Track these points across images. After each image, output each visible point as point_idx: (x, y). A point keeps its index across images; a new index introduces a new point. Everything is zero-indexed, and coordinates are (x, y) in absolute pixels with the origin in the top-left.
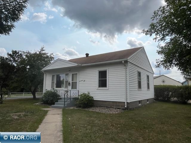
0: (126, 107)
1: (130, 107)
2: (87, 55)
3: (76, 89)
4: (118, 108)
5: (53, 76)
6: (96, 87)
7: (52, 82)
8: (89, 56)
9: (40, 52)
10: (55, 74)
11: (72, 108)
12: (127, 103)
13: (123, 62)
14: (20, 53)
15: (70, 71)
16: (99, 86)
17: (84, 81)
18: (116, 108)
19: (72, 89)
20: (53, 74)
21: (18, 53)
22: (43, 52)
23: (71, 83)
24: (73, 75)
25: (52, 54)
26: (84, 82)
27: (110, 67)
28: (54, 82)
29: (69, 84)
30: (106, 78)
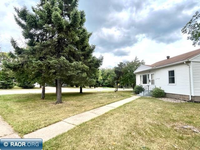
0: (190, 99)
3: (154, 84)
4: (184, 100)
5: (141, 76)
6: (167, 83)
9: (135, 61)
11: (149, 97)
12: (191, 96)
13: (185, 62)
14: (124, 63)
15: (150, 72)
16: (170, 83)
18: (182, 100)
19: (152, 84)
20: (141, 75)
21: (123, 63)
22: (137, 60)
23: (151, 80)
24: (152, 75)
26: (159, 80)
27: (177, 68)
28: (141, 80)
29: (150, 81)
30: (174, 76)
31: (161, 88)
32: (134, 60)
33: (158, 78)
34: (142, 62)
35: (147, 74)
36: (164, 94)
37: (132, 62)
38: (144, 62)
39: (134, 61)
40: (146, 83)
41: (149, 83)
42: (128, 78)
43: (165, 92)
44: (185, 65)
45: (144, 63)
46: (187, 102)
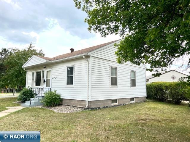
0: (87, 106)
1: (93, 107)
2: (72, 50)
3: (49, 86)
4: (81, 107)
5: (33, 73)
6: (64, 85)
7: (32, 80)
8: (74, 51)
9: (29, 49)
10: (35, 72)
12: (88, 101)
13: (84, 57)
15: (45, 68)
16: (68, 84)
17: (56, 78)
18: (79, 107)
19: (46, 87)
22: (33, 49)
23: (46, 80)
25: (41, 50)
26: (56, 80)
27: (76, 63)
28: (33, 80)
29: (44, 81)
30: (73, 75)
31: (57, 92)
32: (29, 47)
33: (55, 77)
34: (40, 52)
35: (41, 70)
36: (59, 101)
37: (25, 50)
38: (43, 53)
39: (27, 50)
40: (40, 85)
41: (43, 85)
42: (14, 76)
43: (61, 97)
44: (84, 60)
45: (44, 55)
46: (83, 110)
